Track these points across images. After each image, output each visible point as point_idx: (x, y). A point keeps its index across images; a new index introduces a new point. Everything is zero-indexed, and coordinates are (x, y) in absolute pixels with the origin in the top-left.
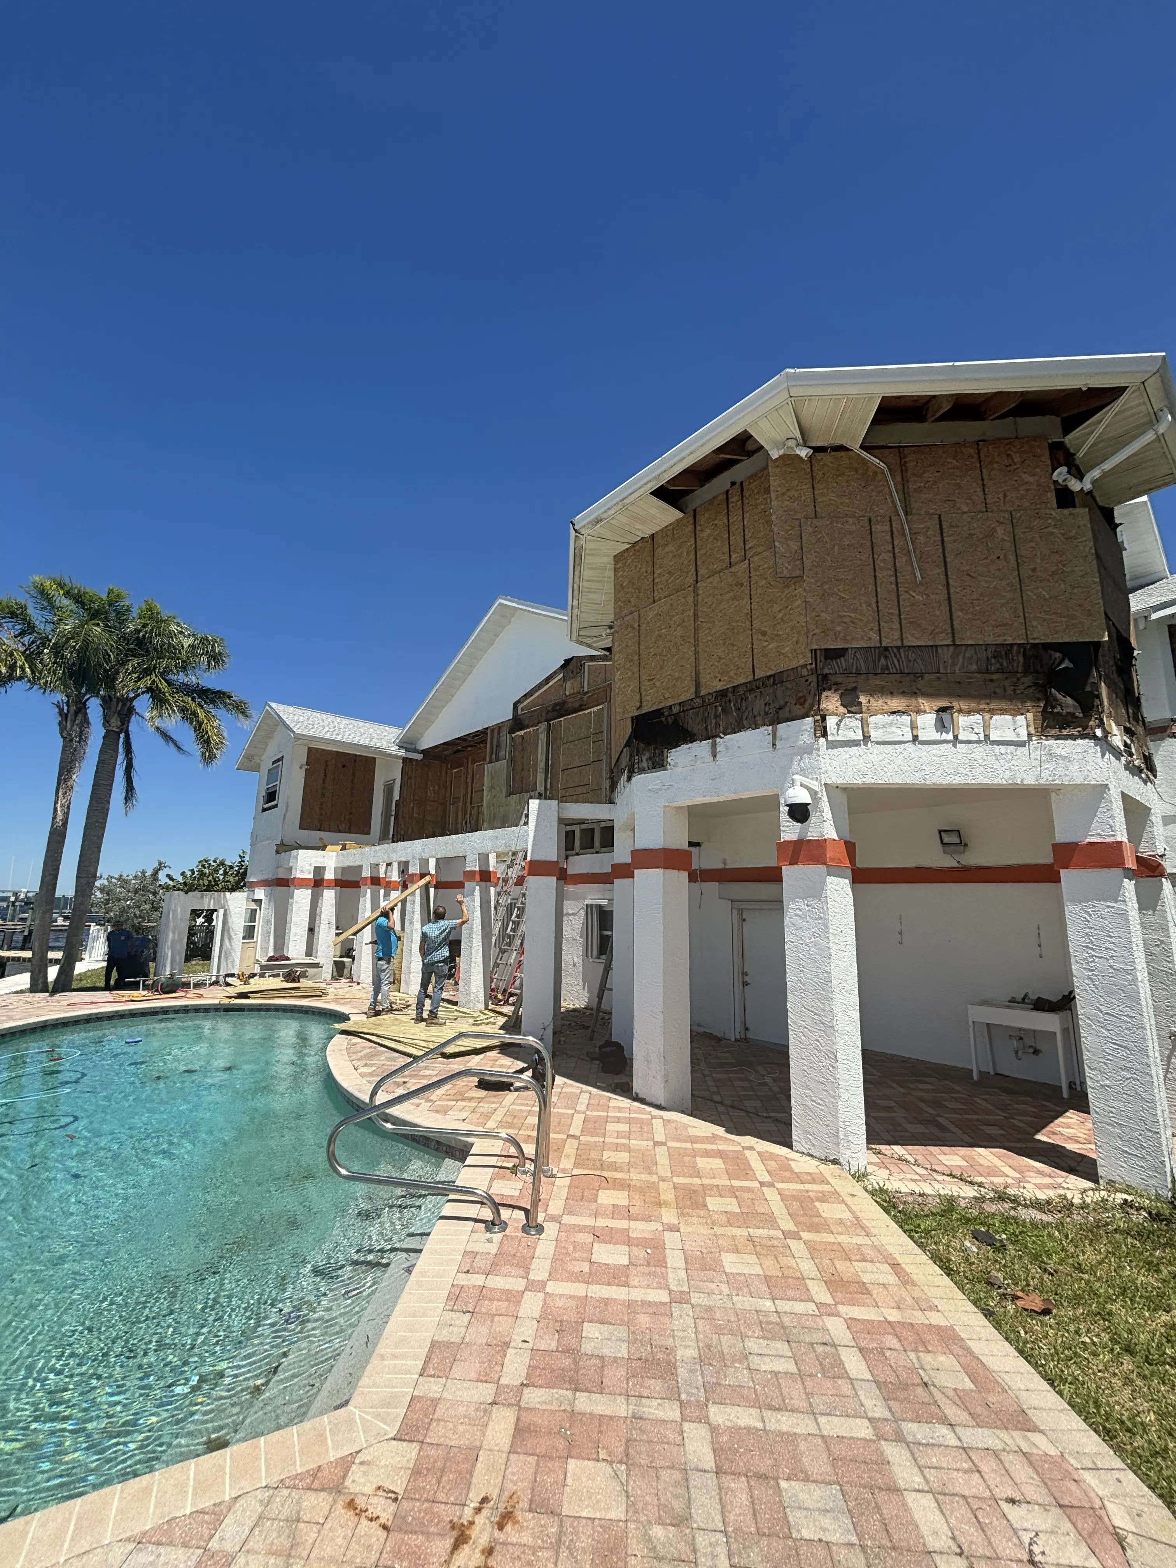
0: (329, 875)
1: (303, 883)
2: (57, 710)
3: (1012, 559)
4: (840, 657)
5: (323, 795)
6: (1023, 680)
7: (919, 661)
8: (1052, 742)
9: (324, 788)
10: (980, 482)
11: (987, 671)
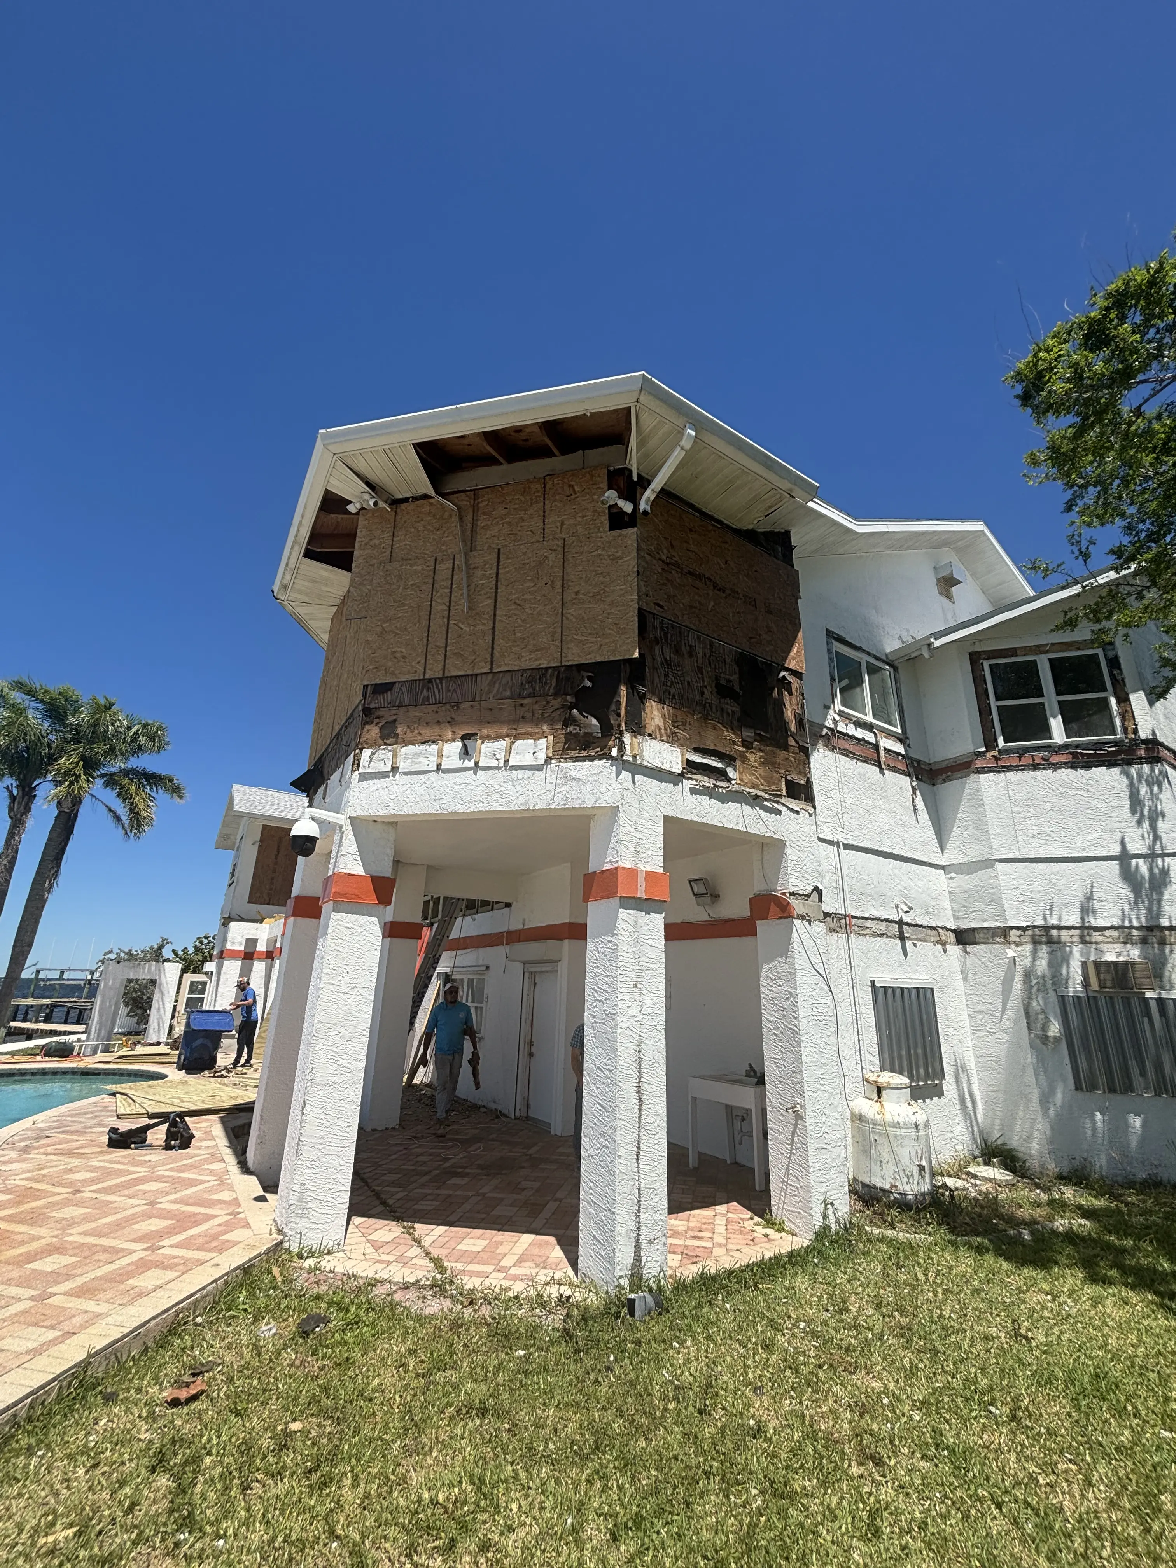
0: (262, 947)
1: (234, 955)
2: (7, 793)
3: (559, 584)
4: (386, 691)
5: (274, 871)
6: (553, 702)
7: (458, 691)
8: (570, 764)
9: (276, 863)
10: (542, 513)
11: (520, 696)
